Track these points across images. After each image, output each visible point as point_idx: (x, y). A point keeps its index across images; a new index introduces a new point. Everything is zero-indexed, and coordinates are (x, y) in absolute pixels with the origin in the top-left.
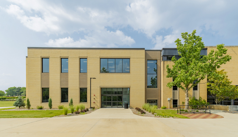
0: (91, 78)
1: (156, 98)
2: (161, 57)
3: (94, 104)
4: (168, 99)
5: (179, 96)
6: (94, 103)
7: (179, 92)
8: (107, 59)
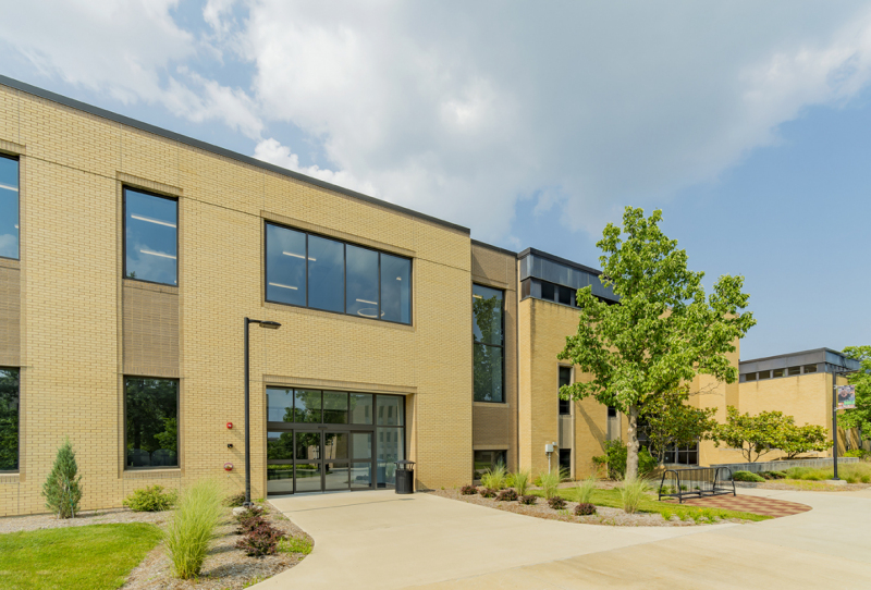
0: (248, 321)
1: (504, 443)
2: (520, 284)
3: (227, 474)
4: (547, 448)
5: (575, 435)
6: (229, 469)
7: (575, 420)
8: (304, 235)
